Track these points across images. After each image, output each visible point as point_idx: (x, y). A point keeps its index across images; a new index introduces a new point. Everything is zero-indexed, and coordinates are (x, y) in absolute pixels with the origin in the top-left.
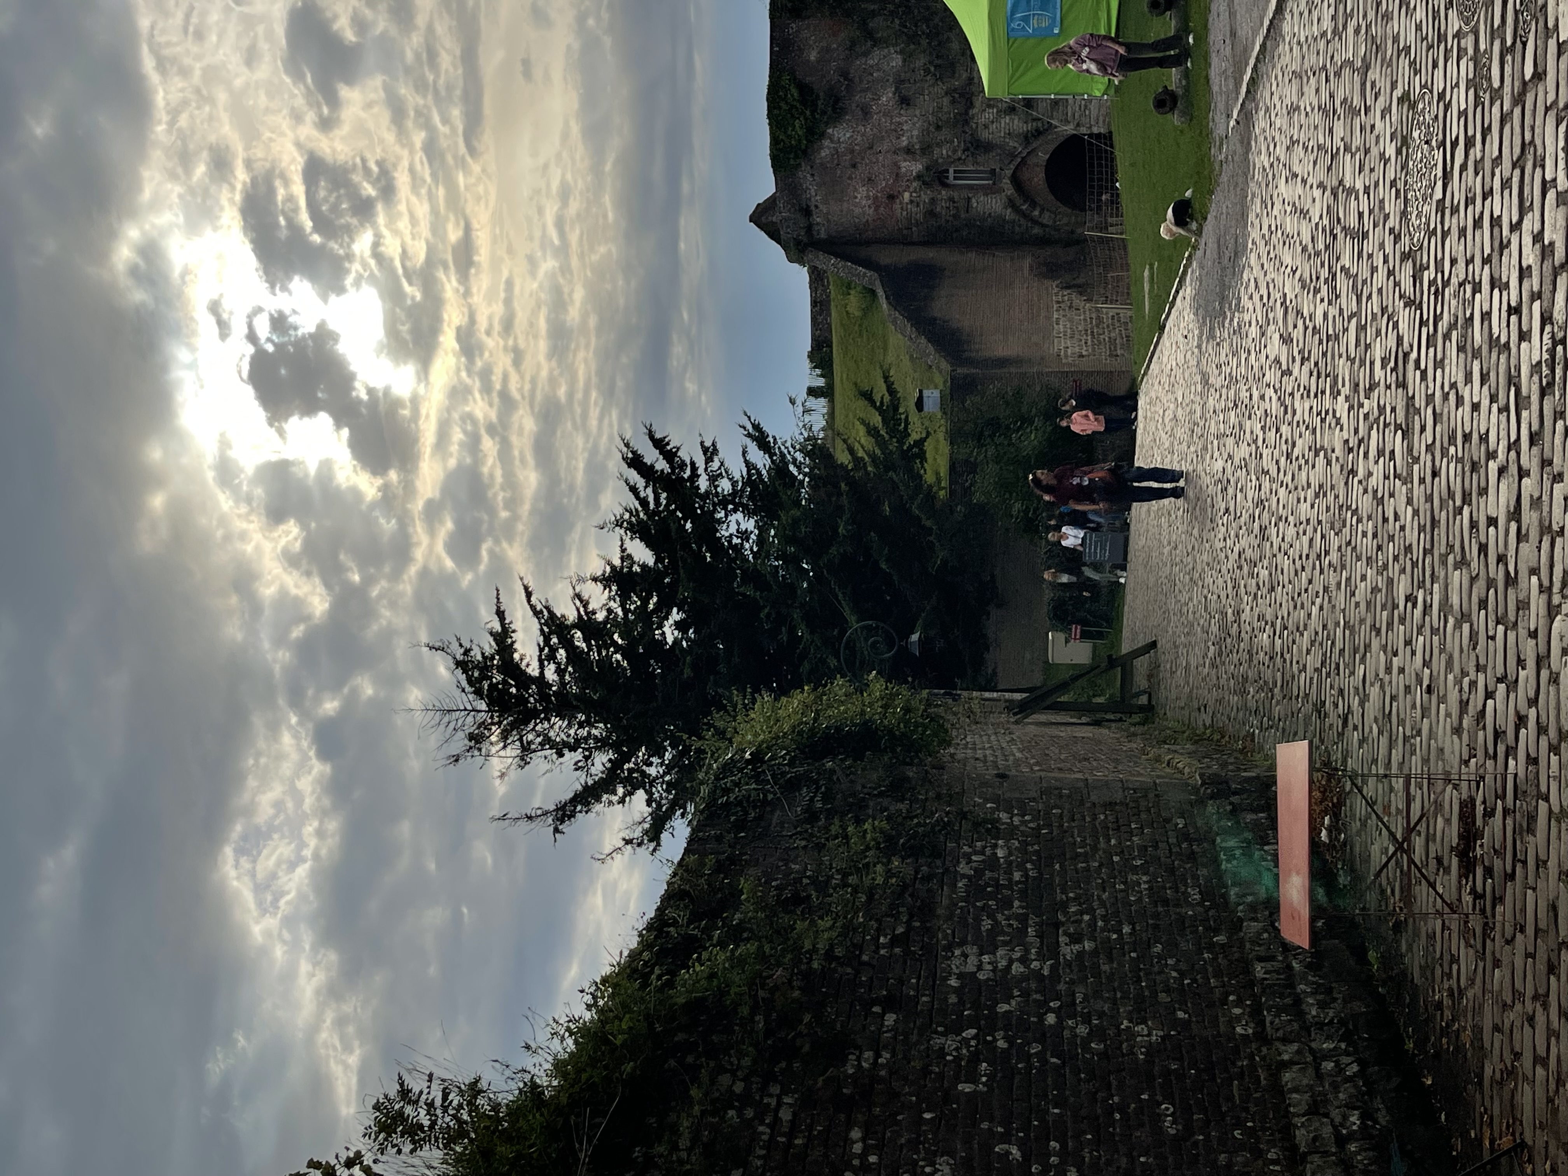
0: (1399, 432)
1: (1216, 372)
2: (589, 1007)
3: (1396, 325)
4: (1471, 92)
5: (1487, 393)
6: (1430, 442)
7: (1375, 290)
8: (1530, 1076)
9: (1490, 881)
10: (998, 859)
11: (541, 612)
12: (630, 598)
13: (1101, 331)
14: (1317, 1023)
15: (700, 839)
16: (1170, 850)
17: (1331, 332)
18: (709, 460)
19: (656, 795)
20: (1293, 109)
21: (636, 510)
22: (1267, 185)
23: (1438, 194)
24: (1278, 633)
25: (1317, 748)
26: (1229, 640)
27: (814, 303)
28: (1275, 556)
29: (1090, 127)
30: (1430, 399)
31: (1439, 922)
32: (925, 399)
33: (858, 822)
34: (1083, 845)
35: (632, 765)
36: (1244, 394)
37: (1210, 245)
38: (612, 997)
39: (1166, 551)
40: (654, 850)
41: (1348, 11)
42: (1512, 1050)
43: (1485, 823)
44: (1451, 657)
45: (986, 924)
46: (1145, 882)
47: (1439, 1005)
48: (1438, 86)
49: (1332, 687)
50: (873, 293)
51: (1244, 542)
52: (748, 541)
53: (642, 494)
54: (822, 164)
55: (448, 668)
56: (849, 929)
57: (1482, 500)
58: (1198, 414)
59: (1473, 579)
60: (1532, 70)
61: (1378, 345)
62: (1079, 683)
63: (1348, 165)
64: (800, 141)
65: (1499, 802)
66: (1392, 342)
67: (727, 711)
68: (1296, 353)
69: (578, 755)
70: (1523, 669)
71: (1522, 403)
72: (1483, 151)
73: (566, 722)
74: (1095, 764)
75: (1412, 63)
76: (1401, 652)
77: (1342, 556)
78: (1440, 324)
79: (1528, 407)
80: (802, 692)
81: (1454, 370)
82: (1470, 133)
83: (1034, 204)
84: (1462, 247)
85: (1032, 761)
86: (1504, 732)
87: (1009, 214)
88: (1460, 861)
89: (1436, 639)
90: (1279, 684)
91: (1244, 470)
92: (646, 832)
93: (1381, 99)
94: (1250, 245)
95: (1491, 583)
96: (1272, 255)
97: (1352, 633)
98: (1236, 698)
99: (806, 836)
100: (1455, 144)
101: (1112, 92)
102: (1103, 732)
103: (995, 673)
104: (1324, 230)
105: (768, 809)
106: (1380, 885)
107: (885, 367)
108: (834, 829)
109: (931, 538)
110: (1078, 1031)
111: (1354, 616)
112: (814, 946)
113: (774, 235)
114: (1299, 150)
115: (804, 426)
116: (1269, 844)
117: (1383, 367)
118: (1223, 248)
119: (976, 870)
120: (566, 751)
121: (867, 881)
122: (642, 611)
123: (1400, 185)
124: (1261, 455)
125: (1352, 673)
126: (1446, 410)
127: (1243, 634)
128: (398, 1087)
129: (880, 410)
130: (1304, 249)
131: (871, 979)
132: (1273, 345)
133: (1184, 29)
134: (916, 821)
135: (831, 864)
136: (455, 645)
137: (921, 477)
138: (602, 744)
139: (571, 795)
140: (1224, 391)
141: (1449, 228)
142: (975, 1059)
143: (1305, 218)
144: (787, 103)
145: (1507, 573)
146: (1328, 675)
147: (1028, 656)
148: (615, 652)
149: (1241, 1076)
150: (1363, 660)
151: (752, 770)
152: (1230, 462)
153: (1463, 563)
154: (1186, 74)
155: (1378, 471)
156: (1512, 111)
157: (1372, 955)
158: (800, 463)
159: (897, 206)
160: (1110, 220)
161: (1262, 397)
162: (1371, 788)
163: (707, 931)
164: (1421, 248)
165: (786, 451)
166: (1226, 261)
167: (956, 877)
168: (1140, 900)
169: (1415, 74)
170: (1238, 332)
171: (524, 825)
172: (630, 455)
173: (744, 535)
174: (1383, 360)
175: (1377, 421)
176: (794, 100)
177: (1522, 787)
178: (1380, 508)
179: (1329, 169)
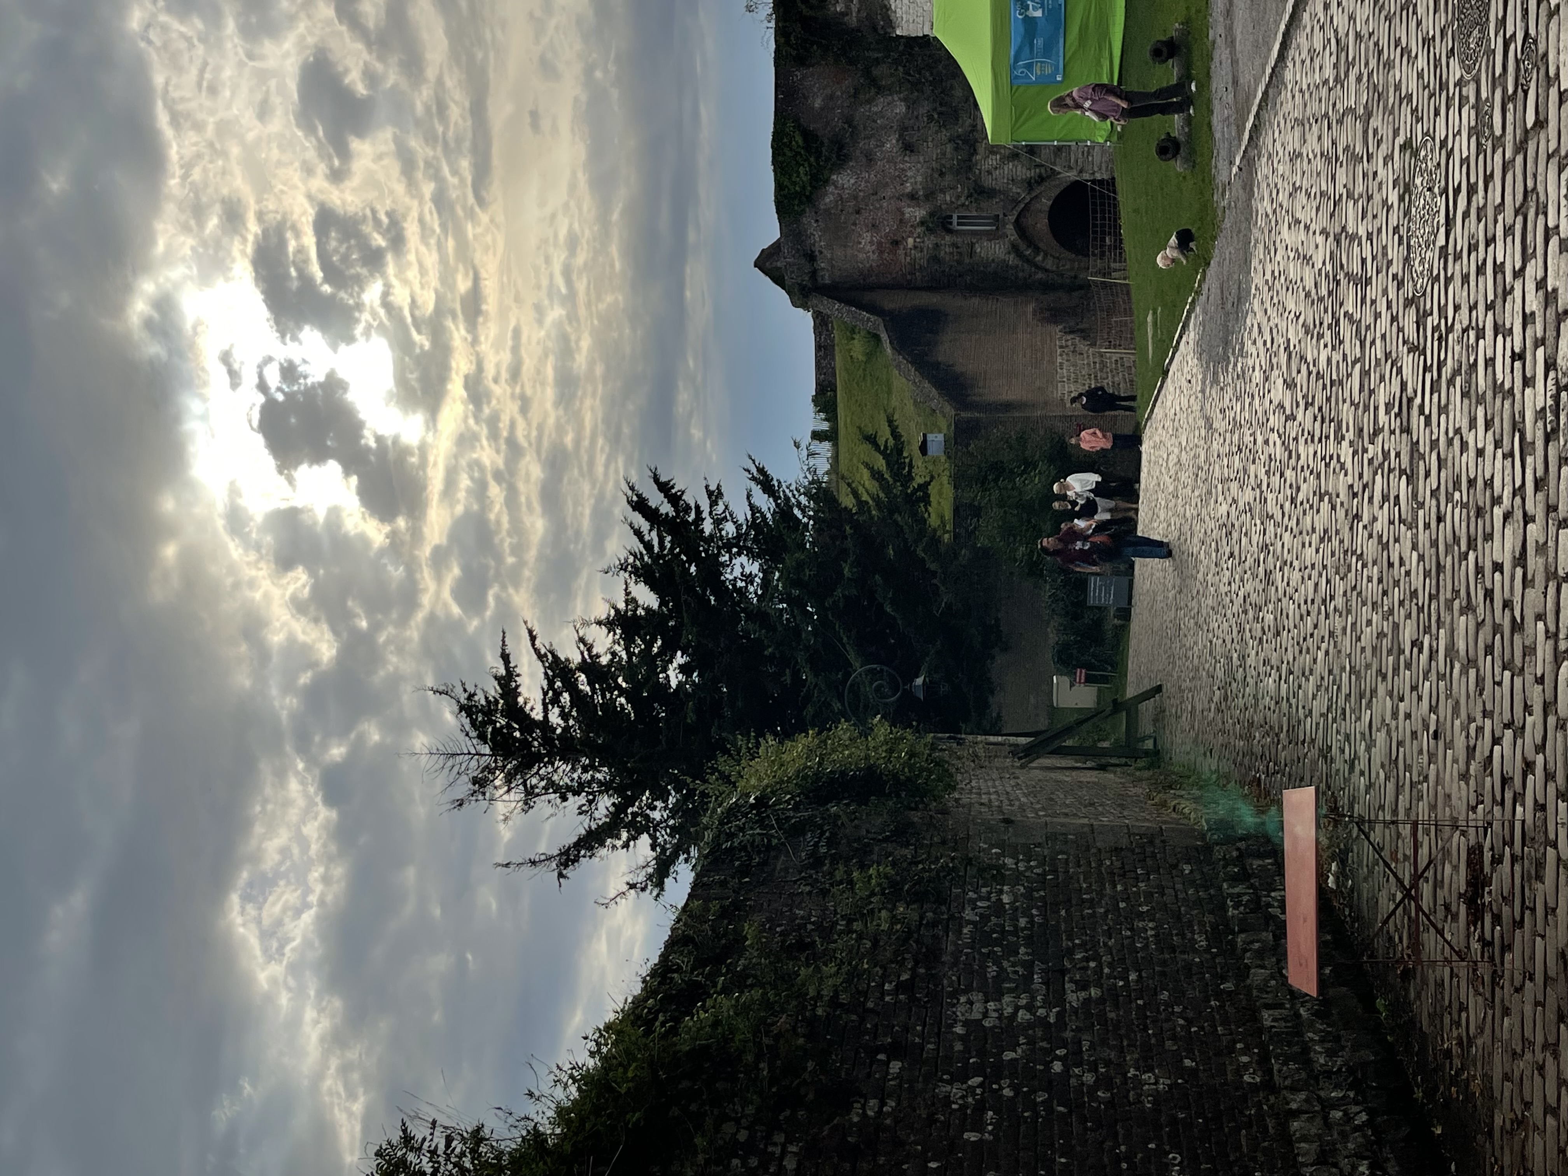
0: (1404, 477)
1: (1220, 416)
2: (592, 1054)
3: (1400, 371)
4: (1473, 140)
5: (1492, 439)
6: (1434, 487)
7: (1378, 335)
8: (1541, 1127)
9: (1498, 928)
10: (1003, 905)
11: (545, 655)
12: (634, 642)
13: (1104, 376)
14: (1325, 1072)
15: (704, 884)
16: (1176, 896)
17: (1334, 377)
18: (713, 503)
19: (660, 840)
20: (1296, 156)
21: (641, 553)
22: (1270, 231)
23: (1441, 241)
24: (1283, 678)
25: (1324, 793)
26: (1234, 685)
27: (819, 347)
28: (1280, 600)
29: (1093, 173)
30: (1434, 444)
31: (1447, 970)
32: (929, 444)
33: (863, 867)
34: (1089, 890)
35: (635, 809)
36: (1248, 439)
37: (1213, 290)
38: (615, 1044)
39: (1171, 595)
40: (658, 896)
41: (1350, 59)
42: (1522, 1099)
43: (1493, 870)
44: (1457, 702)
45: (992, 970)
46: (1152, 929)
47: (1448, 1054)
48: (1440, 133)
49: (1338, 732)
50: (877, 338)
51: (1249, 587)
52: (752, 584)
53: (647, 538)
54: (825, 210)
55: (452, 712)
56: (854, 974)
57: (1488, 546)
58: (1202, 457)
59: (1479, 625)
60: (1533, 118)
61: (1382, 390)
62: (1085, 727)
63: (1350, 211)
64: (804, 188)
65: (1507, 849)
66: (1396, 388)
67: (730, 755)
68: (1300, 399)
69: (582, 799)
70: (1530, 715)
71: (1526, 448)
72: (1486, 198)
73: (570, 767)
74: (1100, 809)
75: (1414, 111)
76: (1407, 698)
77: (1347, 601)
78: (1444, 370)
79: (1533, 453)
80: (807, 736)
81: (1458, 416)
82: (1473, 180)
83: (1037, 250)
84: (1465, 294)
85: (1038, 806)
86: (1512, 779)
87: (1012, 259)
88: (1468, 909)
89: (1442, 684)
90: (1285, 729)
91: (1248, 514)
92: (650, 877)
93: (1383, 146)
94: (1253, 291)
95: (1497, 629)
96: (1275, 300)
97: (1358, 678)
98: (1242, 743)
99: (810, 881)
100: (1457, 191)
101: (1115, 138)
102: (1109, 777)
103: (999, 716)
104: (1327, 276)
105: (773, 854)
106: (1388, 932)
107: (890, 411)
108: (838, 875)
109: (935, 581)
110: (1084, 1079)
111: (1359, 661)
112: (819, 993)
113: (778, 280)
114: (1301, 197)
115: (809, 469)
116: (1275, 890)
117: (1387, 412)
118: (1226, 293)
119: (981, 916)
120: (569, 795)
121: (871, 927)
122: (646, 654)
123: (1403, 231)
124: (1266, 499)
125: (1359, 719)
126: (1450, 456)
127: (1248, 679)
128: (401, 1133)
129: (884, 453)
130: (1308, 295)
131: (876, 1026)
132: (1277, 390)
133: (1187, 77)
134: (921, 866)
135: (835, 910)
136: (459, 690)
137: (925, 520)
138: (606, 787)
139: (575, 839)
140: (1228, 435)
141: (1453, 274)
142: (981, 1107)
143: (1308, 263)
144: (791, 150)
145: (1513, 619)
146: (1334, 720)
147: (1032, 700)
148: (619, 696)
149: (1249, 1126)
150: (1369, 706)
151: (756, 815)
152: (1234, 506)
153: (1468, 608)
154: (1189, 121)
155: (1383, 516)
156: (1514, 159)
157: (1380, 1003)
158: (805, 506)
159: (901, 252)
160: (1113, 265)
161: (1266, 442)
162: (1376, 836)
163: (712, 977)
164: (1424, 294)
165: (790, 495)
166: (1230, 305)
167: (961, 923)
168: (1147, 946)
169: (1417, 122)
170: (1242, 376)
171: (527, 870)
172: (635, 498)
173: (749, 578)
174: (1387, 405)
175: (1381, 465)
176: (799, 146)
177: (1530, 834)
178: (1385, 553)
179: (1332, 215)
